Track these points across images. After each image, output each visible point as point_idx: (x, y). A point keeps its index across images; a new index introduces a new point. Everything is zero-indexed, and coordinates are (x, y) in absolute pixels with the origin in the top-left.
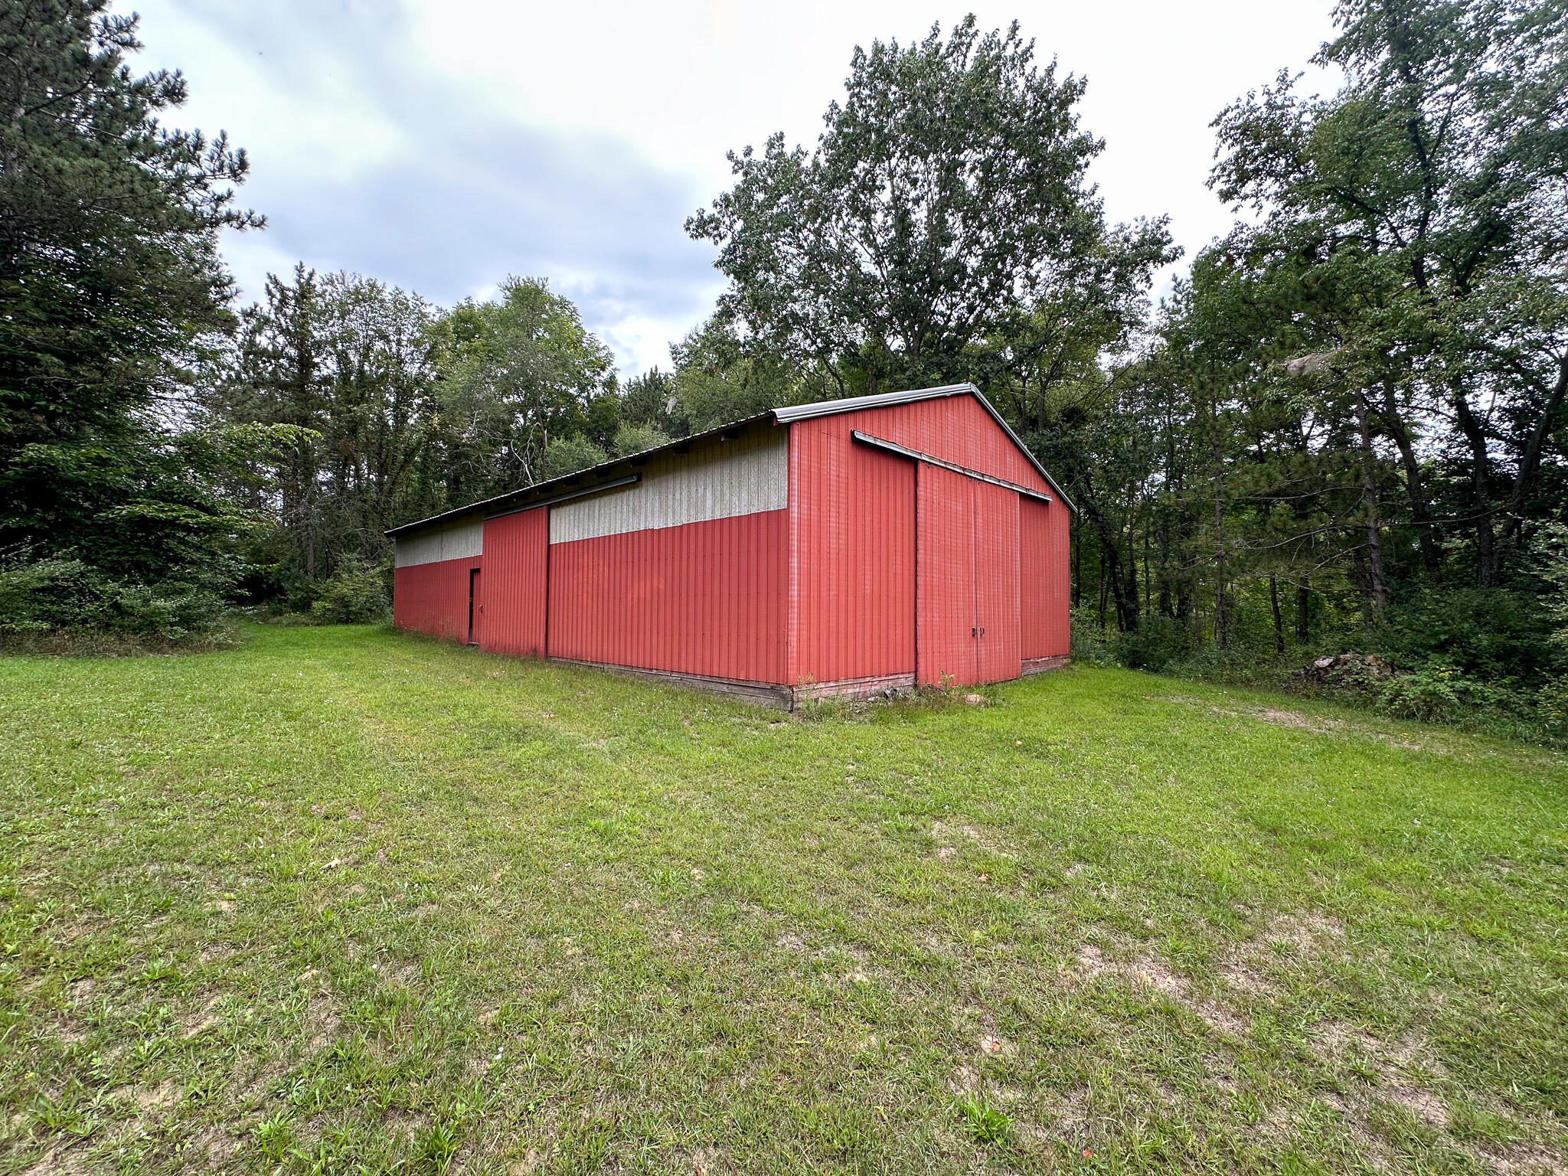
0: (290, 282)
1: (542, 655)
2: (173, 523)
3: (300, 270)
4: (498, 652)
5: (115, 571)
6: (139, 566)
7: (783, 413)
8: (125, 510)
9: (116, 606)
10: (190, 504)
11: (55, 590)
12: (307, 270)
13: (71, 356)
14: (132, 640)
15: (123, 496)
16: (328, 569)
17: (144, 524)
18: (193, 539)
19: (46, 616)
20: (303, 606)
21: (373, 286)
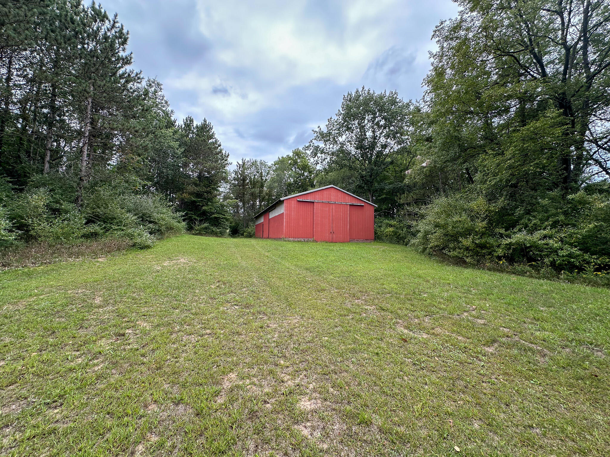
0: (241, 163)
1: (268, 238)
2: (219, 218)
3: (243, 160)
4: (265, 238)
5: (212, 225)
6: (215, 225)
7: (281, 199)
8: (213, 216)
9: (212, 230)
10: (221, 214)
11: (206, 228)
12: (244, 159)
13: (207, 192)
14: (214, 235)
15: (213, 213)
16: (247, 226)
17: (216, 218)
18: (222, 220)
19: (205, 232)
20: (242, 235)
21: (256, 161)
